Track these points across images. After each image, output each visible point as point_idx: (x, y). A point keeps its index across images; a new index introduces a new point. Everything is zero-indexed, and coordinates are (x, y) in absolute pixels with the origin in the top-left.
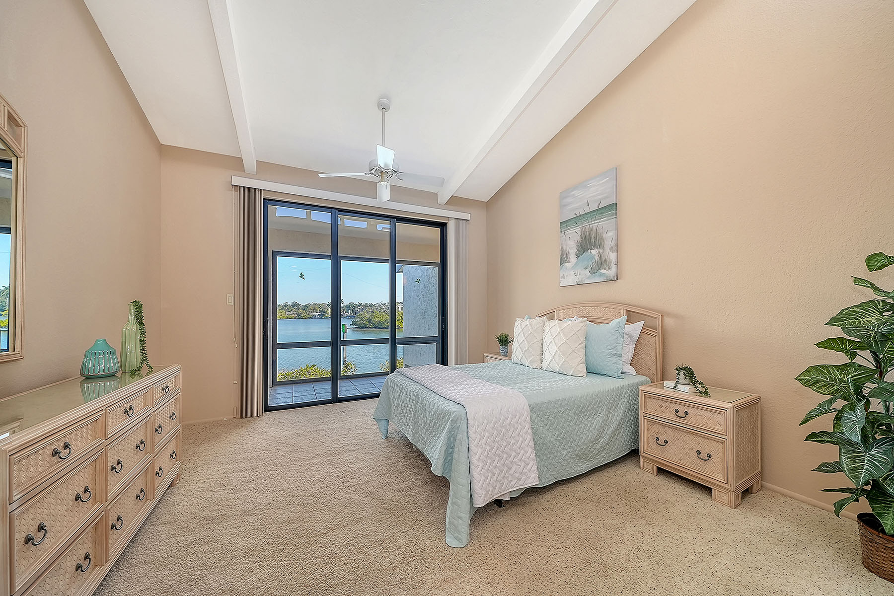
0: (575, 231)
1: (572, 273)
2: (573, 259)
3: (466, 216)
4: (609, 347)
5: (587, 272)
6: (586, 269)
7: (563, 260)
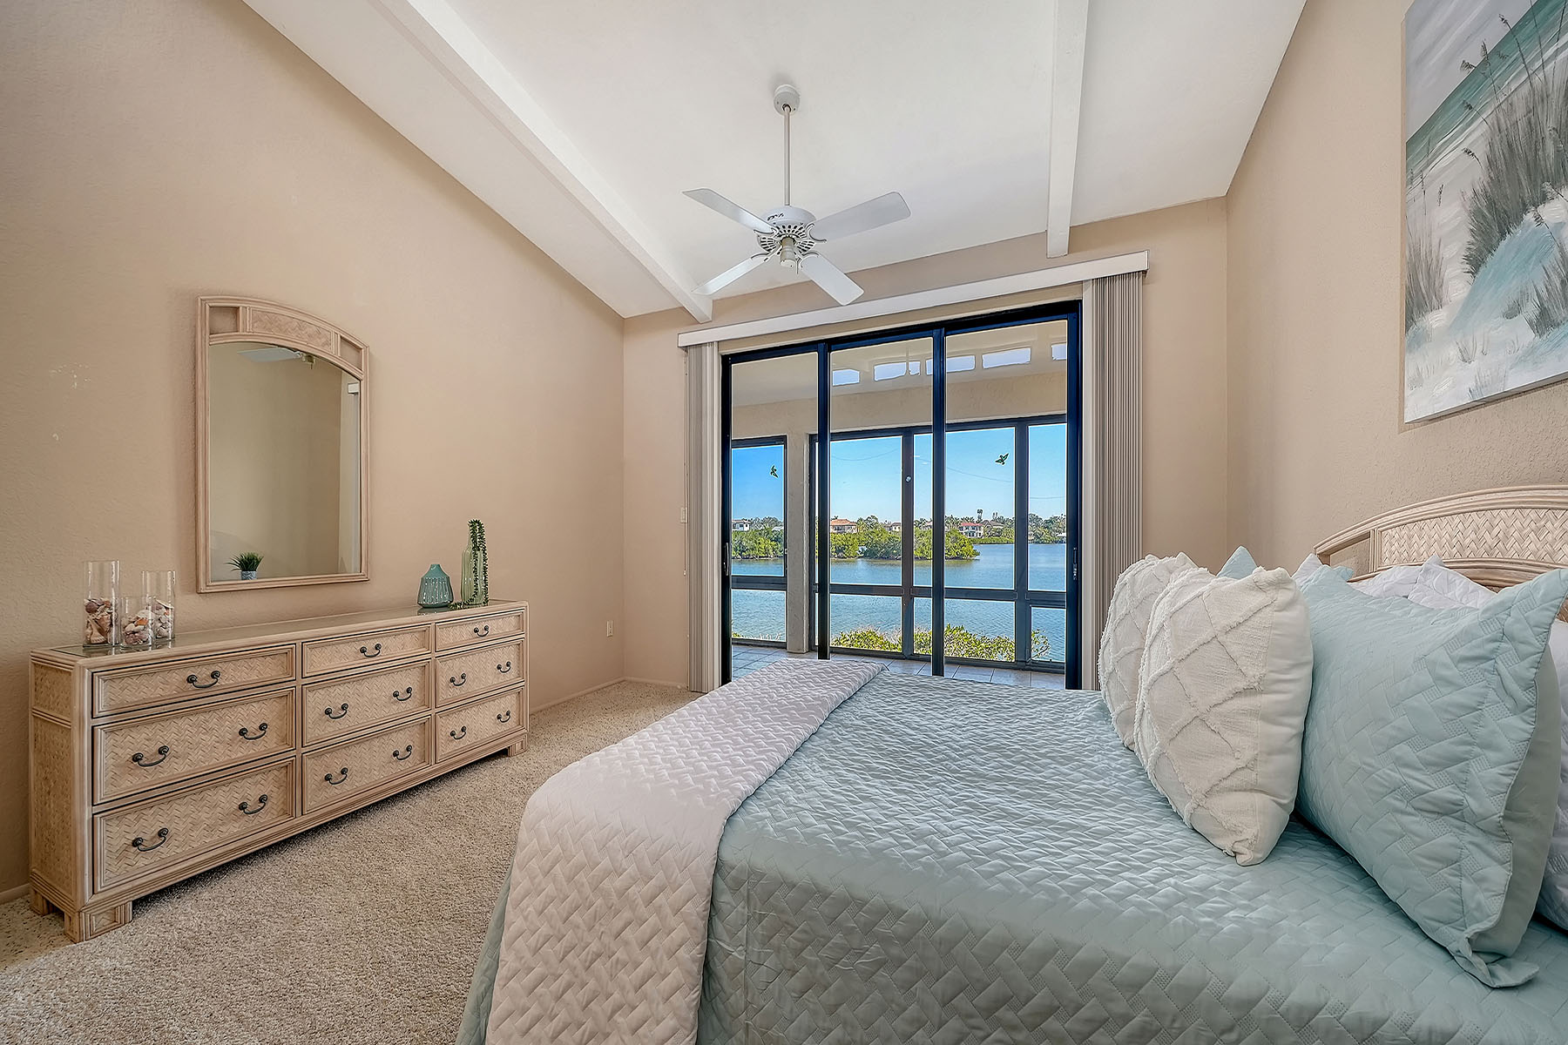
0: (1465, 146)
1: (1453, 352)
2: (1456, 283)
3: (1137, 262)
4: (1403, 750)
5: (1522, 332)
6: (1512, 313)
7: (1417, 302)
